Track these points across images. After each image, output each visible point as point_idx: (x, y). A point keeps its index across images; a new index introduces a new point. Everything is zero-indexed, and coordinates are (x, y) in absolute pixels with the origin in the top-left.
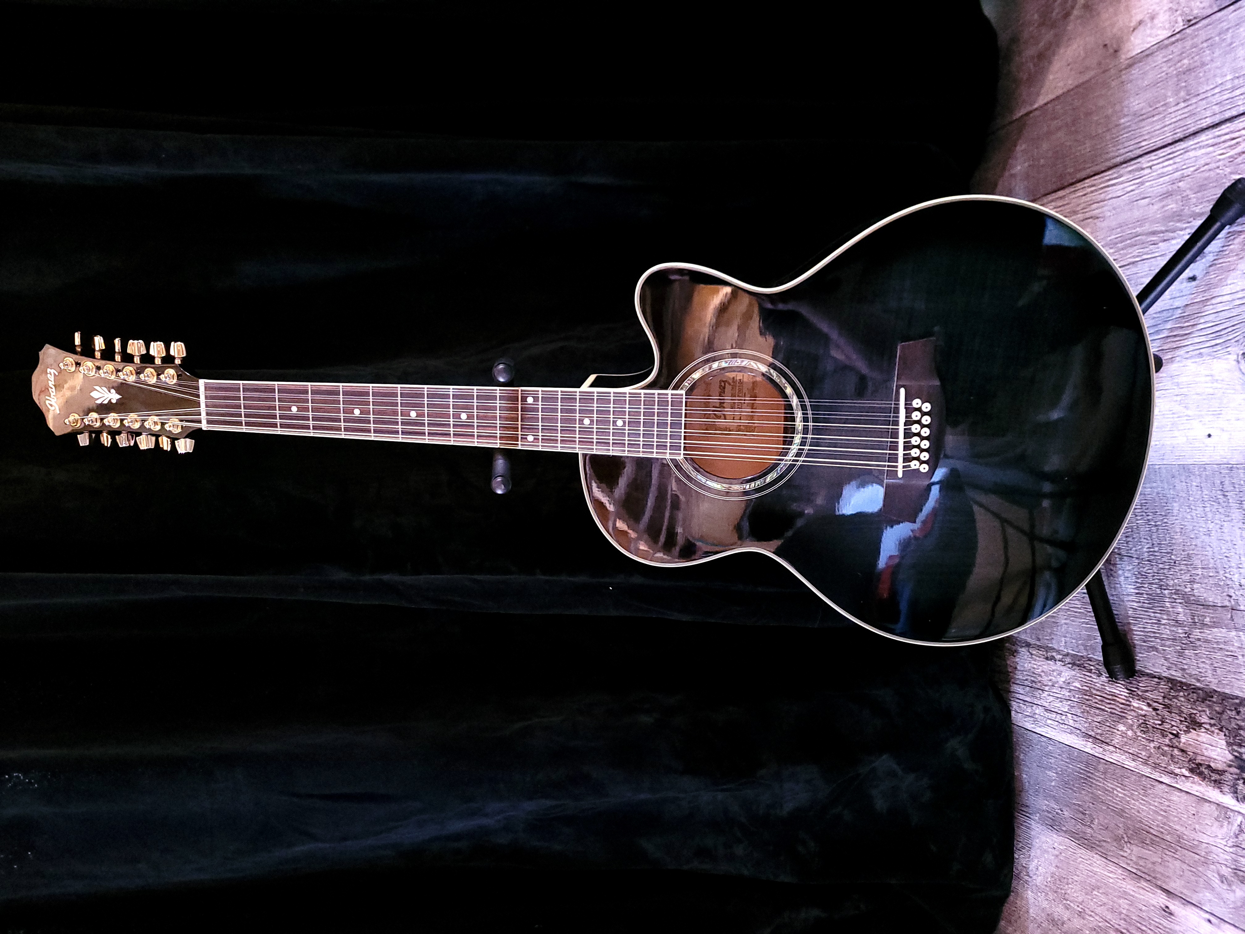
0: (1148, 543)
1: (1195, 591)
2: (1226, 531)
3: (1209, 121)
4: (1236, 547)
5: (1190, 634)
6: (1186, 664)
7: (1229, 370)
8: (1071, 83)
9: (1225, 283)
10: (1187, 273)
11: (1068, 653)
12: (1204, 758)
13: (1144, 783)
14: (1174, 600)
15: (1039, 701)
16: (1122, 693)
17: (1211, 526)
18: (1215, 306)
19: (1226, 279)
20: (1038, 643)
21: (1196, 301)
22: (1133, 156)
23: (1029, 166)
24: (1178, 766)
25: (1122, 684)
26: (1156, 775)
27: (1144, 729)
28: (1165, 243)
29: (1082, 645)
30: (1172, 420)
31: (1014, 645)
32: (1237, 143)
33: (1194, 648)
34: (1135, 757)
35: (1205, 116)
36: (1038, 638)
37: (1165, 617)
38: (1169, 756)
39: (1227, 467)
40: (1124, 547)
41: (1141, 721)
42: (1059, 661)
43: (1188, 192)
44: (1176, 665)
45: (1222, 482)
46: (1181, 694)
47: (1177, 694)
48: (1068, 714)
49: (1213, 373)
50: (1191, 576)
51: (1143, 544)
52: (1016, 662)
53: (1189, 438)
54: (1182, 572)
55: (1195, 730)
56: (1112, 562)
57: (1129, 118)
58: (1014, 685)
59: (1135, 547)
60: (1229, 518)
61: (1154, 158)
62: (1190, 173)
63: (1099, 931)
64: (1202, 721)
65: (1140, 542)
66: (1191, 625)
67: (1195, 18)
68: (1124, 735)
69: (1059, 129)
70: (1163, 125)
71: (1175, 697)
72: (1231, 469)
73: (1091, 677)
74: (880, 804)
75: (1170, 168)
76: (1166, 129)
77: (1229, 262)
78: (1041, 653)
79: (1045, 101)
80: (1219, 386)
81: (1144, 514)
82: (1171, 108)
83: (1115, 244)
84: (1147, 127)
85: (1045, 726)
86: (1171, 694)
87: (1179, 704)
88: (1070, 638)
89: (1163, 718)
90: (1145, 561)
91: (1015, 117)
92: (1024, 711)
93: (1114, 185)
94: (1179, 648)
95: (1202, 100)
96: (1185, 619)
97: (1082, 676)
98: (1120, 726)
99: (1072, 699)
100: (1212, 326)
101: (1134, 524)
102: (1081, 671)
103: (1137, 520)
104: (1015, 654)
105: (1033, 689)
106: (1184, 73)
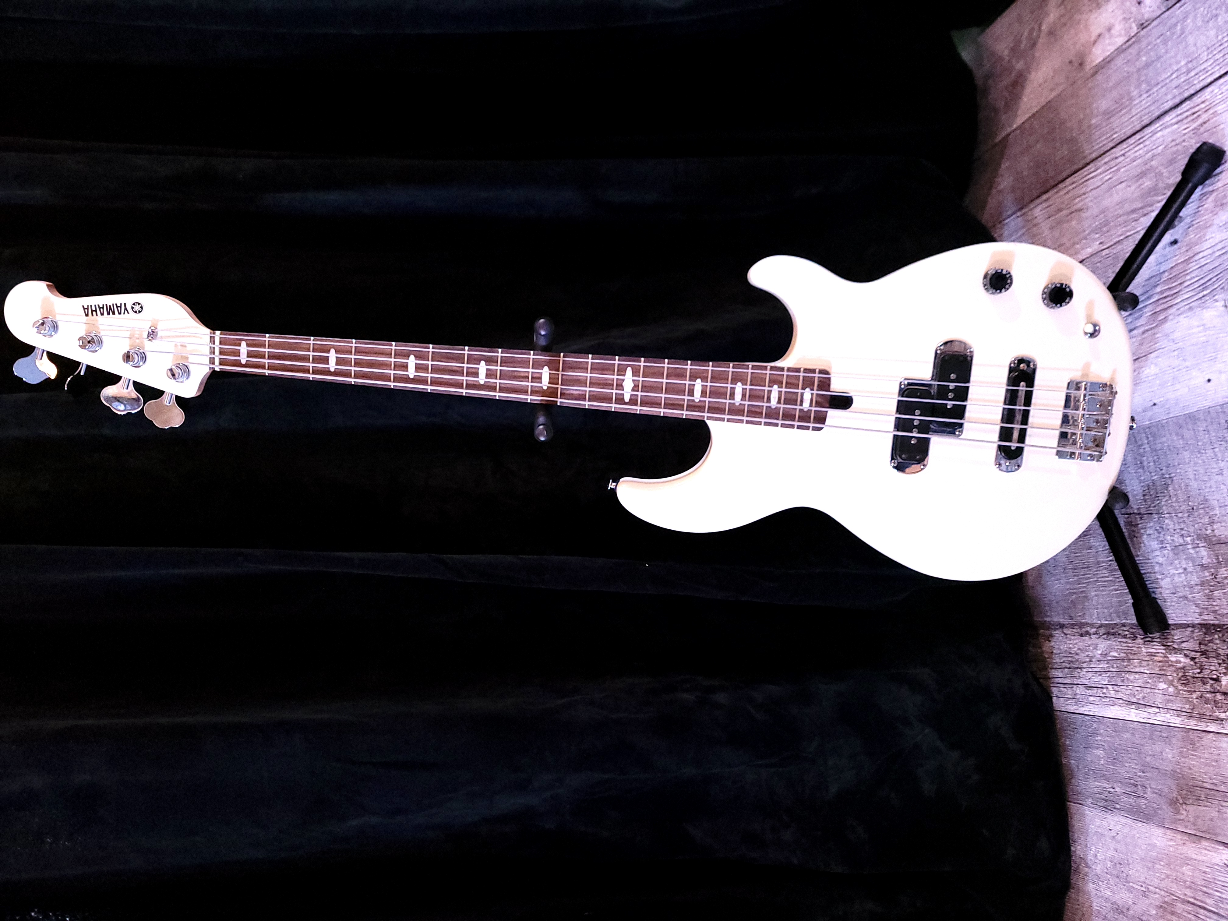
0: (1164, 496)
1: (1216, 531)
3: (1170, 104)
5: (1217, 575)
7: (1219, 316)
9: (1205, 239)
10: (1167, 238)
11: (1101, 624)
13: (1191, 737)
14: (1197, 546)
15: (1079, 680)
16: (1158, 651)
17: (1222, 465)
18: (1198, 262)
19: (1205, 235)
20: (1071, 622)
21: (1179, 261)
22: (1106, 150)
23: (1014, 179)
24: (1222, 710)
25: (1157, 642)
26: (1202, 726)
27: (1184, 682)
28: (1145, 218)
29: (1114, 612)
30: (1172, 375)
31: (1048, 630)
32: (1199, 116)
33: (1223, 588)
34: (1179, 712)
35: (1167, 100)
36: (1071, 616)
37: (1191, 564)
38: (1213, 703)
40: (1143, 506)
41: (1180, 674)
42: (1094, 634)
43: (1160, 168)
44: (1207, 609)
46: (1216, 636)
47: (1211, 638)
48: (1110, 687)
49: (1205, 322)
50: (1210, 518)
51: (1160, 498)
52: (1052, 647)
53: (1190, 387)
54: (1201, 516)
56: (1134, 523)
57: (1100, 118)
58: (1053, 670)
61: (1125, 146)
62: (1160, 152)
63: (1166, 906)
66: (1216, 566)
67: (1147, 21)
68: (1166, 693)
69: (1037, 142)
70: (1130, 116)
71: (1210, 641)
73: (1126, 642)
74: (928, 787)
75: (1141, 152)
76: (1134, 118)
77: (1205, 220)
78: (1075, 630)
79: (1022, 122)
80: (1212, 333)
82: (1135, 100)
83: (1100, 228)
84: (1116, 121)
85: (1088, 704)
86: (1206, 639)
87: (1215, 648)
88: (1101, 608)
89: (1201, 666)
90: (1165, 514)
91: (997, 141)
92: (1065, 694)
93: (1092, 178)
94: (1208, 591)
95: (1162, 87)
96: (1209, 560)
97: (1118, 643)
98: (1160, 684)
99: (1112, 669)
100: (1198, 281)
101: (1151, 481)
102: (1116, 639)
103: (1152, 477)
104: (1050, 639)
105: (1071, 669)
106: (1143, 68)
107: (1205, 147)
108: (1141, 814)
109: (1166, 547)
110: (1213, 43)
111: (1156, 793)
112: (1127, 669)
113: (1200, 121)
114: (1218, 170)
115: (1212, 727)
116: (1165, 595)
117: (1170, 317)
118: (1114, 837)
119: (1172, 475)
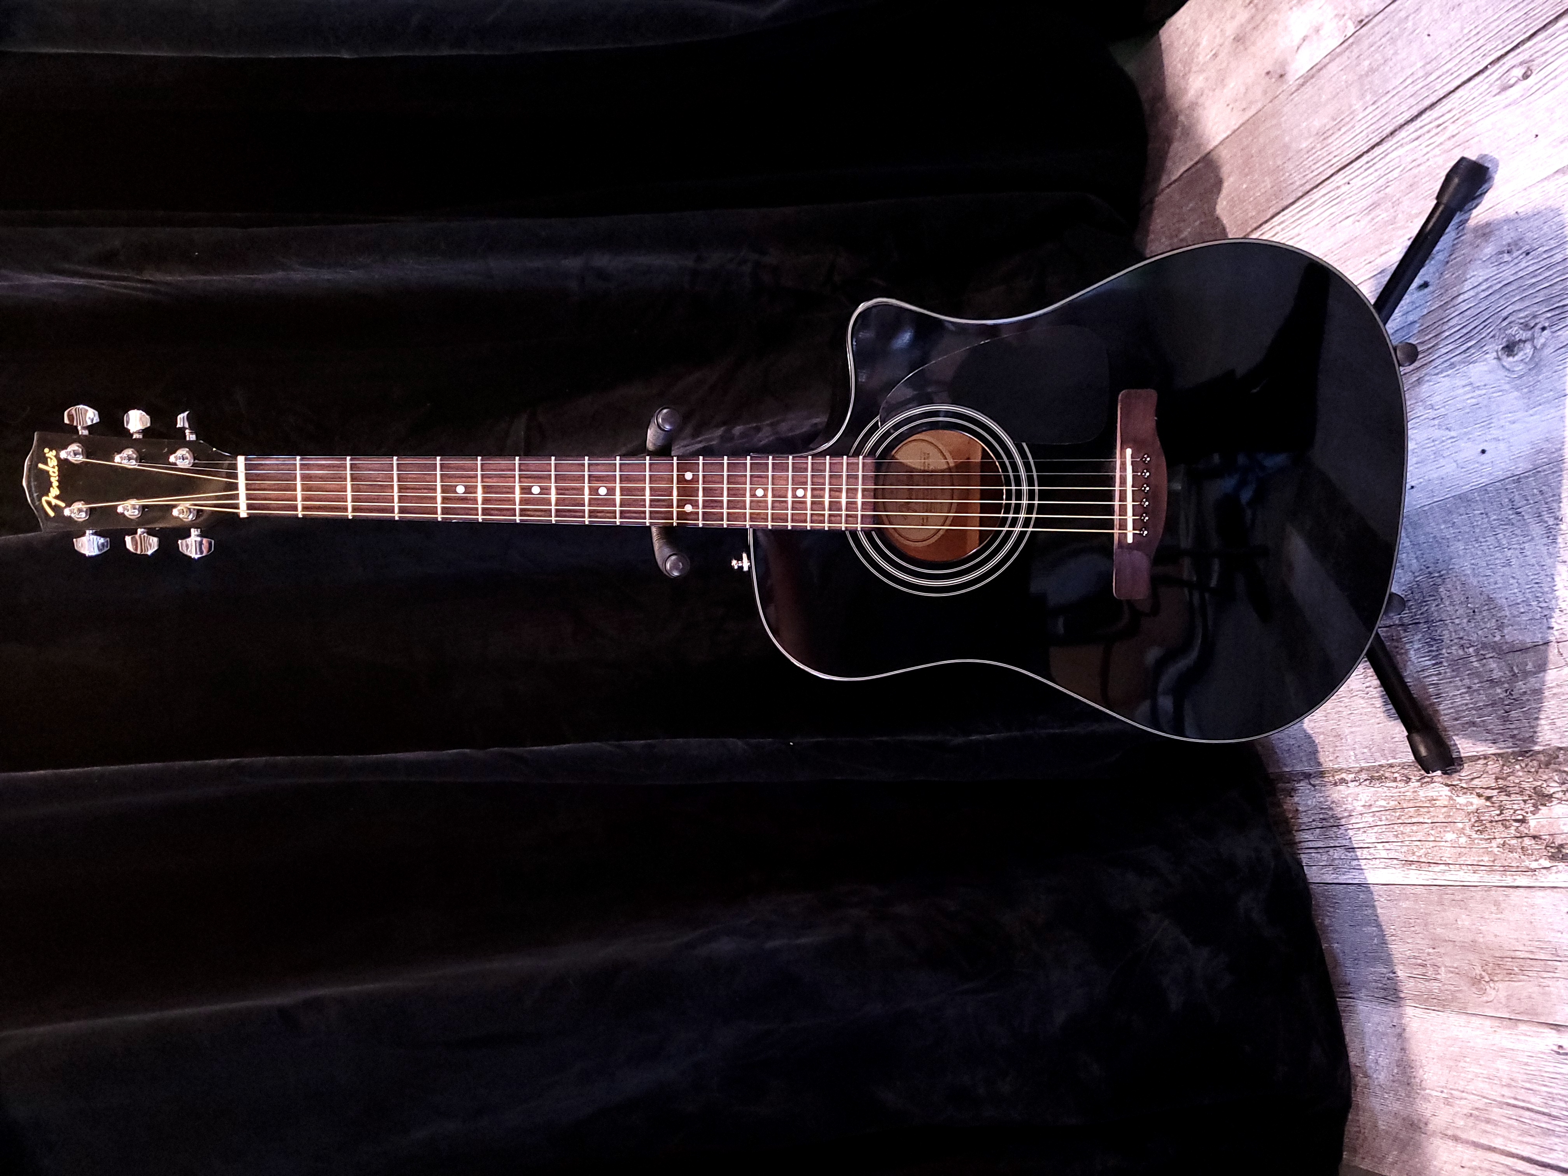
0: (1434, 600)
1: (1507, 637)
2: (1528, 553)
3: (1407, 116)
4: (1545, 567)
5: (1512, 691)
6: (1516, 729)
7: (1490, 372)
8: (1234, 124)
9: (1464, 279)
10: (1419, 280)
11: (1361, 767)
12: (1564, 836)
13: (1495, 896)
14: (1483, 657)
15: (1337, 841)
16: (1441, 793)
17: (1509, 554)
18: (1457, 307)
19: (1464, 273)
20: (1320, 769)
21: (1433, 308)
22: (1325, 178)
23: (1202, 223)
25: (1439, 782)
26: (1509, 881)
27: (1479, 828)
29: (1377, 751)
30: (1433, 448)
31: (1289, 783)
32: (1444, 128)
33: (1522, 706)
34: (1475, 867)
35: (1400, 112)
36: (1319, 763)
37: (1476, 681)
38: (1520, 850)
39: (1514, 480)
41: (1473, 820)
42: (1352, 781)
44: (1502, 734)
45: (1510, 500)
46: (1518, 767)
47: (1511, 770)
48: (1379, 845)
49: (1471, 380)
50: (1497, 621)
51: (1429, 602)
52: (1296, 803)
53: (1459, 462)
54: (1486, 620)
55: (1545, 805)
57: (1311, 140)
58: (1299, 833)
59: (1421, 610)
61: (1349, 172)
62: (1395, 176)
63: (1477, 1113)
64: (1551, 792)
65: (1425, 602)
66: (1511, 679)
67: (1367, 17)
68: (1455, 845)
70: (1353, 135)
71: (1512, 773)
72: (1518, 481)
73: (1397, 787)
75: (1371, 177)
76: (1359, 137)
77: (1465, 253)
78: (1326, 779)
80: (1484, 392)
81: (1423, 567)
82: (1357, 115)
84: (1334, 142)
85: (1351, 871)
86: (1505, 772)
87: (1517, 781)
88: (1359, 748)
89: (1501, 806)
90: (1437, 622)
92: (1318, 862)
94: (1502, 711)
95: (1393, 96)
96: (1501, 674)
97: (1386, 789)
98: (1448, 835)
99: (1379, 823)
100: (1459, 330)
101: (1414, 583)
102: (1383, 784)
103: (1416, 577)
104: (1293, 794)
105: (1324, 829)
106: (1367, 75)
107: (1464, 164)
108: (1435, 1001)
109: (1441, 663)
110: (1456, 39)
111: (1452, 972)
112: (1400, 821)
113: (1448, 134)
116: (1446, 722)
117: (1426, 378)
118: (1399, 1035)
119: (1442, 573)
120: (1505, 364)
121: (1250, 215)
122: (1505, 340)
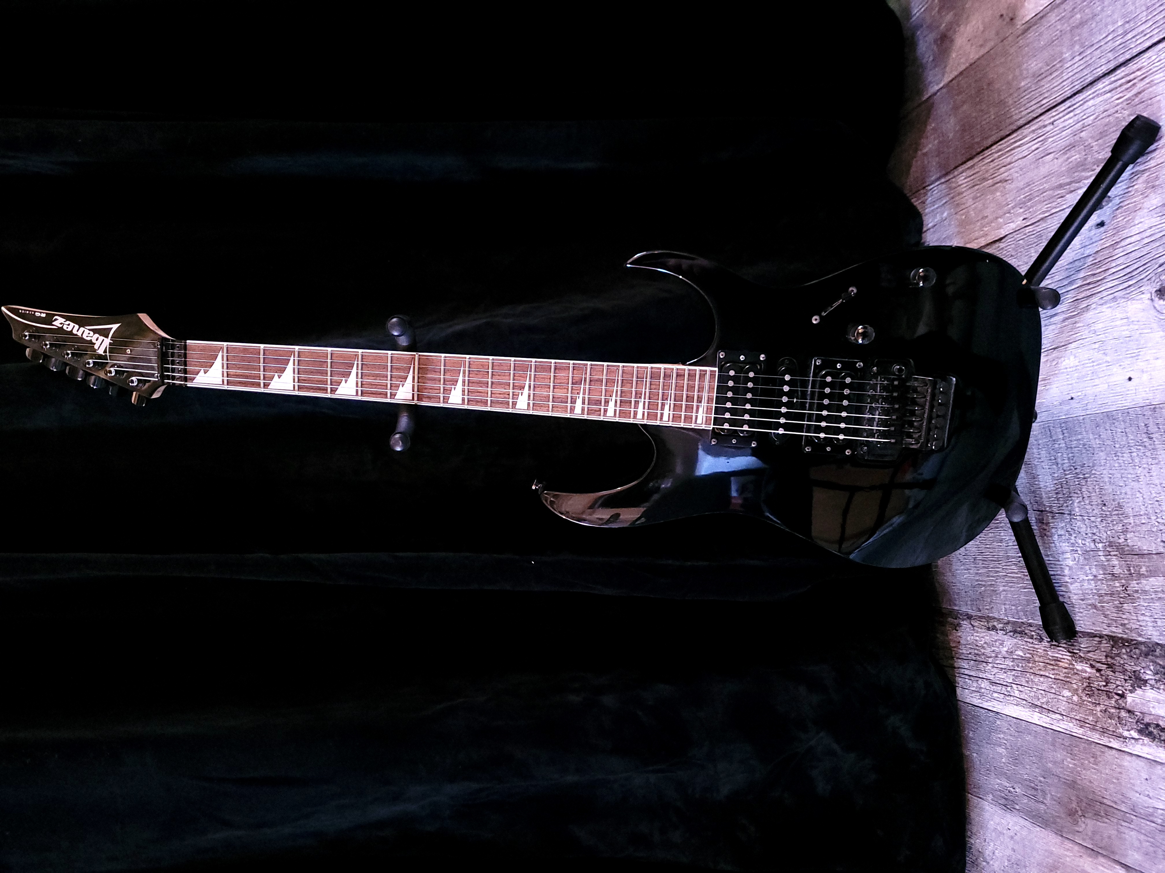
0: (1078, 497)
1: (1129, 541)
2: (1155, 474)
3: (1104, 69)
5: (1127, 587)
6: (1126, 619)
7: (1144, 310)
8: (973, 57)
9: (1132, 224)
10: (1094, 219)
11: (1009, 621)
12: (1152, 717)
13: (1094, 750)
14: (1108, 553)
15: (984, 675)
16: (1064, 657)
17: (1139, 471)
18: (1125, 248)
19: (1133, 219)
20: (979, 614)
21: (1105, 246)
22: (1035, 116)
23: (940, 142)
24: (1126, 728)
25: (1064, 647)
26: (1105, 741)
27: (1089, 692)
28: (1071, 194)
29: (1022, 610)
30: (1091, 368)
31: (956, 619)
32: (1134, 84)
33: (1133, 601)
34: (1082, 723)
35: (1100, 65)
36: (979, 609)
37: (1101, 572)
38: (1116, 719)
39: (1151, 408)
40: (1055, 505)
41: (1085, 684)
42: (1001, 630)
43: (1090, 141)
44: (1116, 621)
45: (1145, 425)
46: (1124, 651)
47: (1119, 652)
48: (1013, 685)
49: (1128, 315)
50: (1123, 526)
51: (1073, 498)
52: (959, 637)
53: (1110, 384)
54: (1115, 523)
55: (1141, 688)
56: (1045, 522)
57: (1029, 80)
58: (959, 660)
59: (1066, 503)
60: (1157, 461)
61: (1054, 114)
62: (1091, 122)
64: (1147, 678)
65: (1071, 497)
66: (1128, 577)
68: (1069, 701)
69: (964, 102)
70: (1061, 81)
71: (1118, 655)
72: (1154, 410)
73: (1032, 643)
74: (822, 786)
75: (1071, 121)
76: (1064, 83)
77: (1135, 202)
78: (982, 623)
79: (950, 79)
80: (1136, 327)
81: (1072, 467)
82: (1067, 63)
83: (1024, 203)
84: (1046, 85)
85: (992, 700)
86: (1114, 652)
87: (1122, 662)
88: (1009, 605)
89: (1108, 679)
90: (1077, 516)
91: (924, 99)
92: (969, 686)
93: (1019, 146)
94: (1118, 602)
95: (1096, 50)
96: (1121, 571)
97: (1024, 643)
98: (1064, 691)
99: (1016, 668)
100: (1124, 269)
101: (1064, 480)
102: (1023, 638)
103: (1066, 475)
104: (957, 628)
105: (977, 662)
106: (1077, 27)
107: (1138, 122)
108: (1040, 819)
109: (1077, 551)
111: (1055, 800)
112: (1031, 671)
113: (1134, 91)
114: (1152, 147)
115: (1115, 744)
116: (1074, 601)
117: (1093, 306)
118: (1012, 838)
119: (1086, 475)
120: (1156, 305)
121: (976, 140)
122: (1159, 284)
